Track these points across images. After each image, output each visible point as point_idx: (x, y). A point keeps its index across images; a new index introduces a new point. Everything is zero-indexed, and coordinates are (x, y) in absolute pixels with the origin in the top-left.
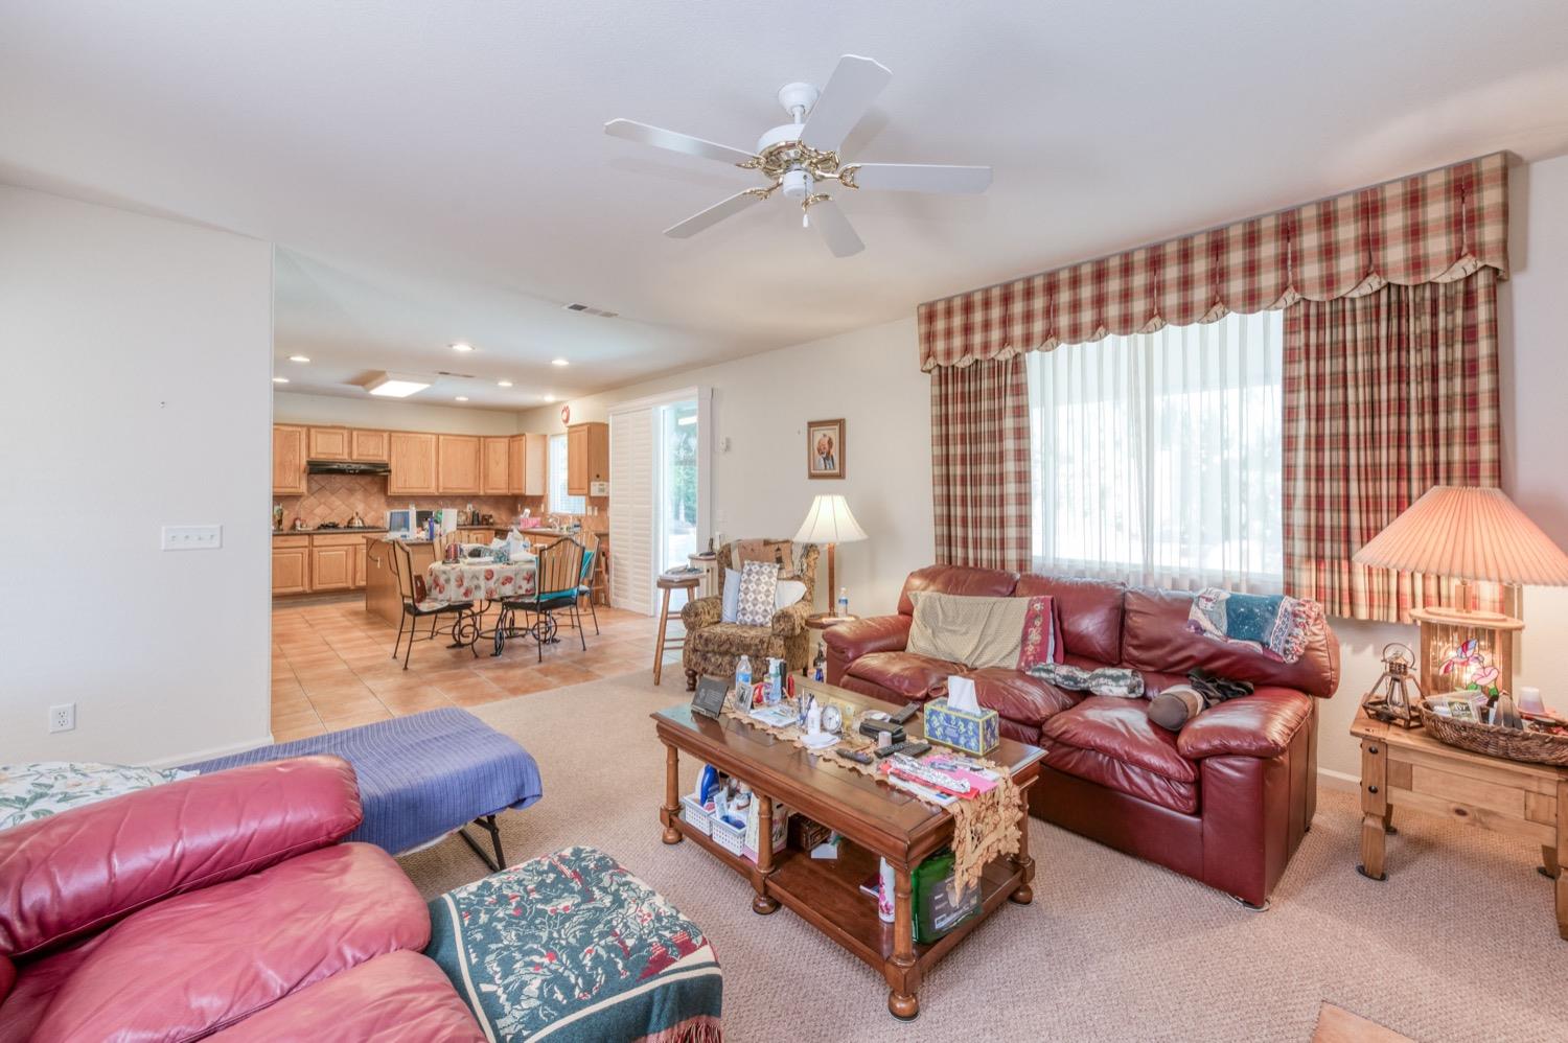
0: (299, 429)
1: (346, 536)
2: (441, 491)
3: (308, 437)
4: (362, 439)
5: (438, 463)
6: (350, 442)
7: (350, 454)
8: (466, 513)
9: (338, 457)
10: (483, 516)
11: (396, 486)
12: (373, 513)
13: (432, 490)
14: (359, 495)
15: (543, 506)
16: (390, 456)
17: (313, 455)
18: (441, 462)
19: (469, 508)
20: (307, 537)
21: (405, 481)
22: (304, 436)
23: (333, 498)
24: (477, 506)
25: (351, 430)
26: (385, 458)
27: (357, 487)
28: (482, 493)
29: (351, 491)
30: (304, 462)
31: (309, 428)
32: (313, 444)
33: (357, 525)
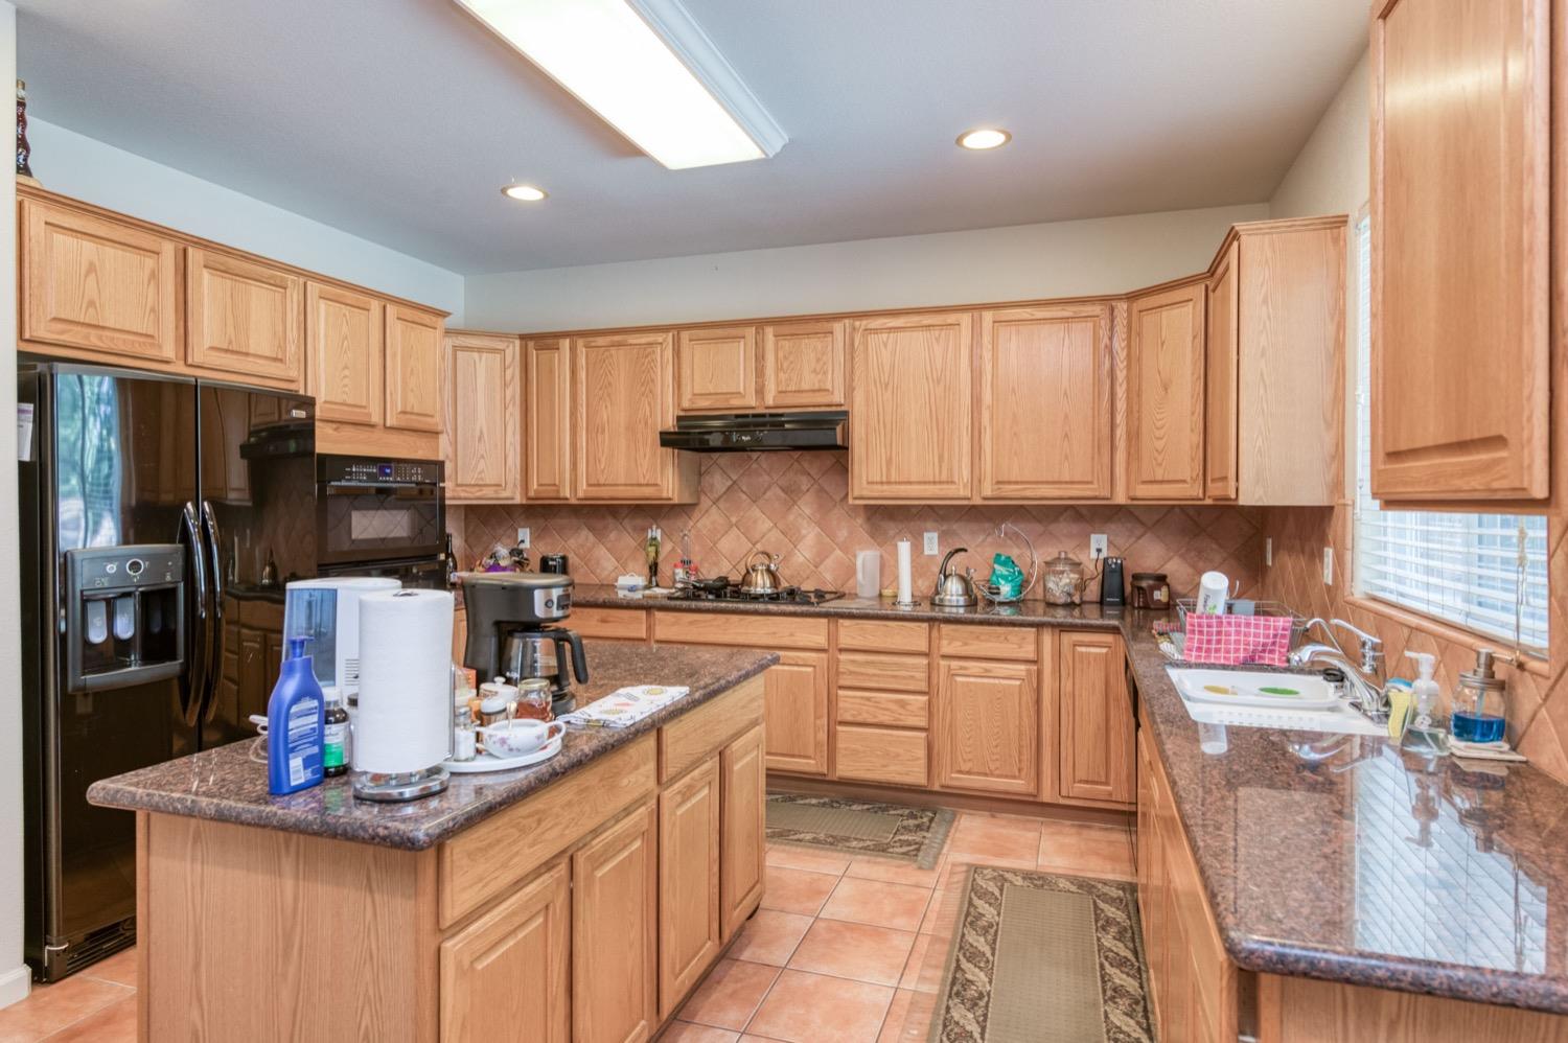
0: (659, 337)
1: (722, 618)
2: (988, 491)
3: (677, 353)
4: (786, 344)
5: (976, 401)
6: (760, 358)
7: (760, 392)
8: (1076, 566)
9: (735, 402)
10: (1136, 577)
11: (870, 475)
12: (838, 552)
13: (960, 489)
14: (806, 507)
15: (1329, 552)
16: (849, 390)
17: (686, 404)
18: (987, 397)
19: (1098, 546)
20: (643, 614)
21: (889, 462)
22: (669, 353)
23: (756, 512)
24: (1120, 541)
25: (760, 324)
26: (838, 397)
27: (805, 483)
28: (1121, 498)
29: (792, 493)
30: (670, 424)
31: (679, 328)
32: (686, 371)
33: (760, 590)
